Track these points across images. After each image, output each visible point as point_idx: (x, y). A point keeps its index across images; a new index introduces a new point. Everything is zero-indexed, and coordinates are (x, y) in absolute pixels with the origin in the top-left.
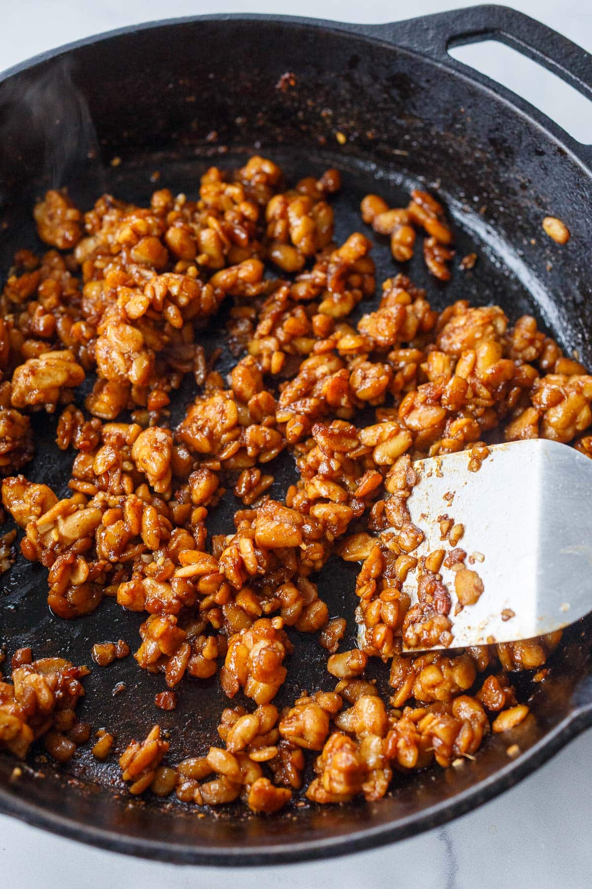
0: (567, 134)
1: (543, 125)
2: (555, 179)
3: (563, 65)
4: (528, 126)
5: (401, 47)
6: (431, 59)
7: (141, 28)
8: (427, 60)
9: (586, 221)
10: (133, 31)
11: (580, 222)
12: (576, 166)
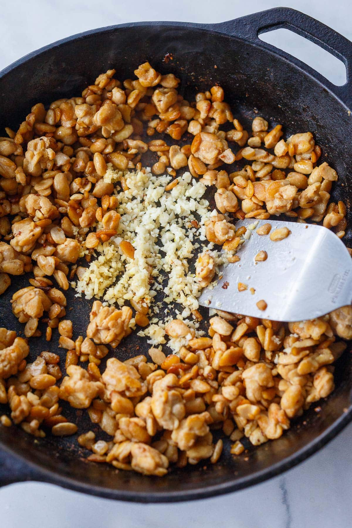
0: (328, 81)
1: (314, 76)
2: (322, 106)
3: (323, 41)
4: (306, 77)
5: (232, 36)
6: (249, 42)
7: (85, 35)
8: (247, 43)
9: (341, 129)
10: (80, 36)
11: (338, 129)
12: (334, 99)
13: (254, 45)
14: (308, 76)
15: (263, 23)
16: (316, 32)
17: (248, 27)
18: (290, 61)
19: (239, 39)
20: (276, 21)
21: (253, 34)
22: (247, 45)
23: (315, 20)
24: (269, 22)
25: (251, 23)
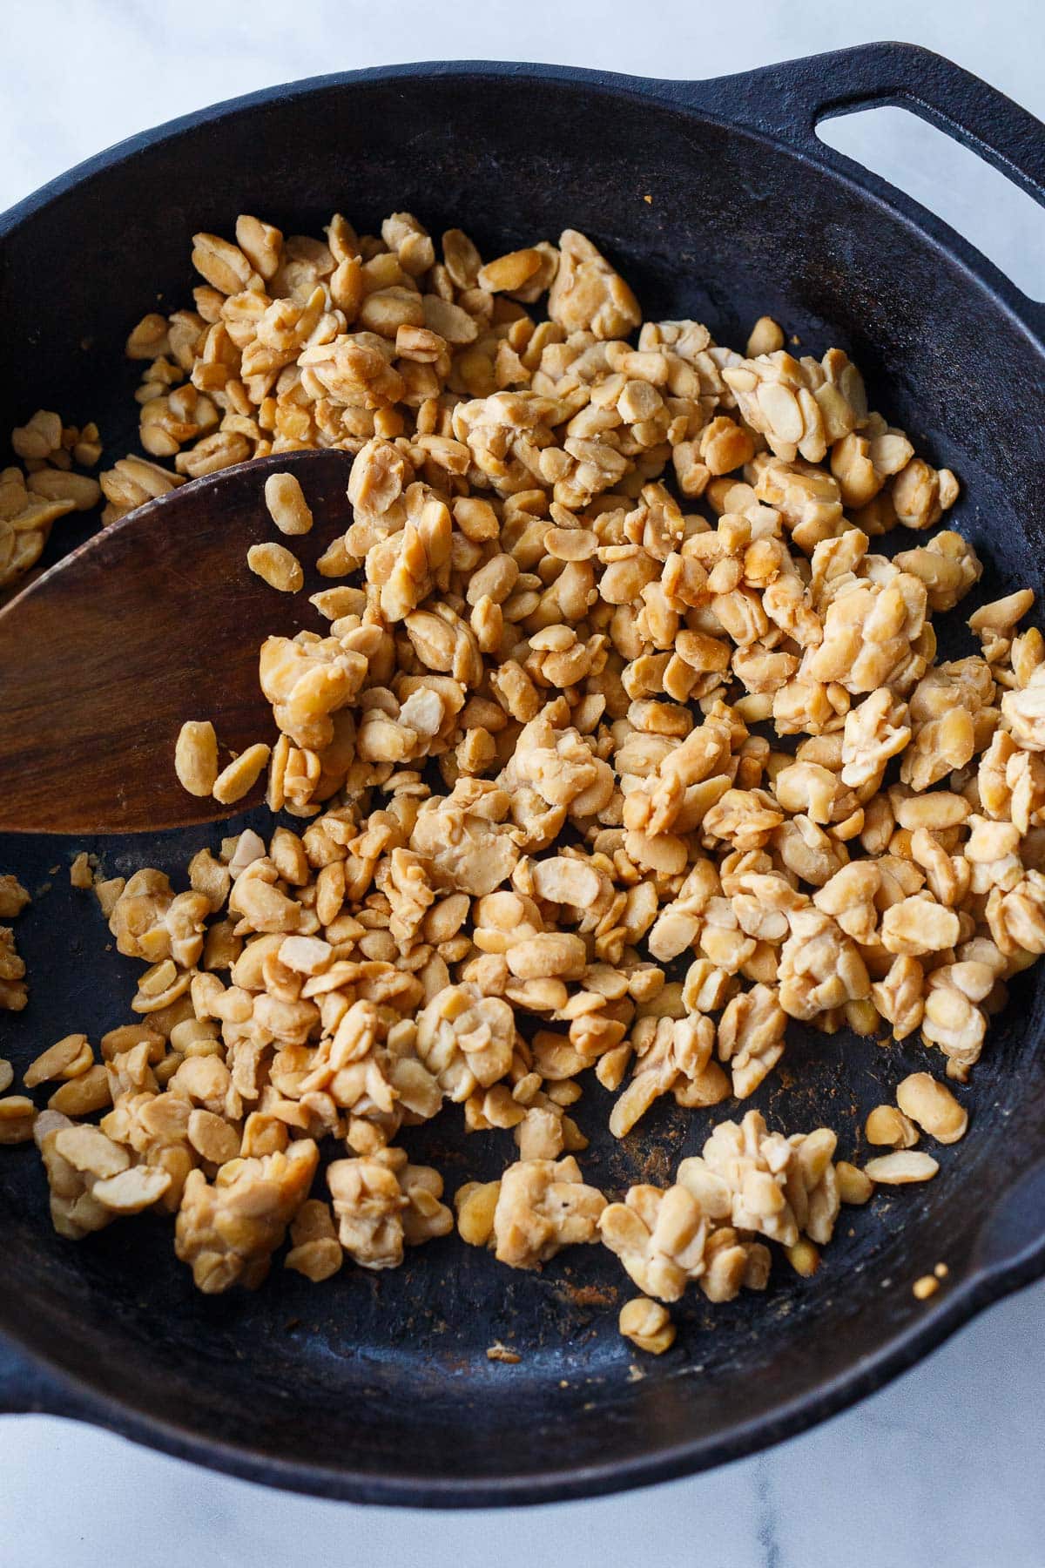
0: (1010, 284)
1: (970, 266)
5: (737, 124)
6: (785, 144)
8: (780, 147)
13: (801, 157)
14: (952, 265)
15: (835, 89)
16: (991, 128)
17: (788, 98)
18: (905, 213)
19: (759, 133)
20: (873, 87)
21: (799, 123)
22: (781, 154)
23: (990, 88)
24: (853, 86)
25: (799, 87)
